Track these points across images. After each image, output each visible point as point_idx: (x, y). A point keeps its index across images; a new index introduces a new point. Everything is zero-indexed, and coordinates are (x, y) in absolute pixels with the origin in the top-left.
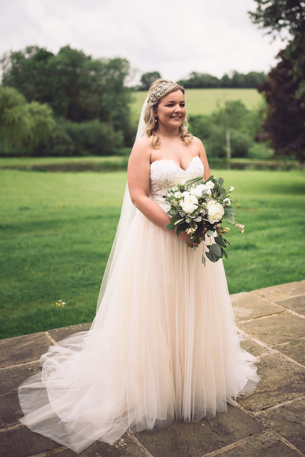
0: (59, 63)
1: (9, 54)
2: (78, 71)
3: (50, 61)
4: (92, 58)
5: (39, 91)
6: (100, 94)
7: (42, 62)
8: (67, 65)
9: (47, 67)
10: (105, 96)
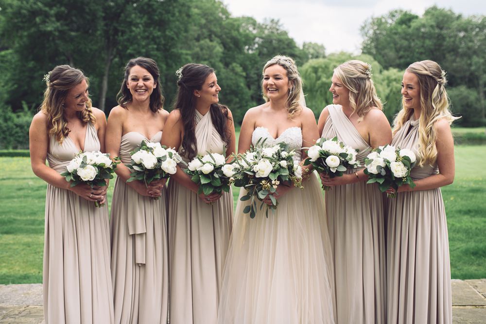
0: (424, 26)
1: (370, 21)
2: (444, 32)
3: (414, 24)
4: (463, 16)
5: (401, 58)
6: (470, 58)
7: (404, 26)
8: (432, 26)
9: (410, 31)
10: (475, 59)
